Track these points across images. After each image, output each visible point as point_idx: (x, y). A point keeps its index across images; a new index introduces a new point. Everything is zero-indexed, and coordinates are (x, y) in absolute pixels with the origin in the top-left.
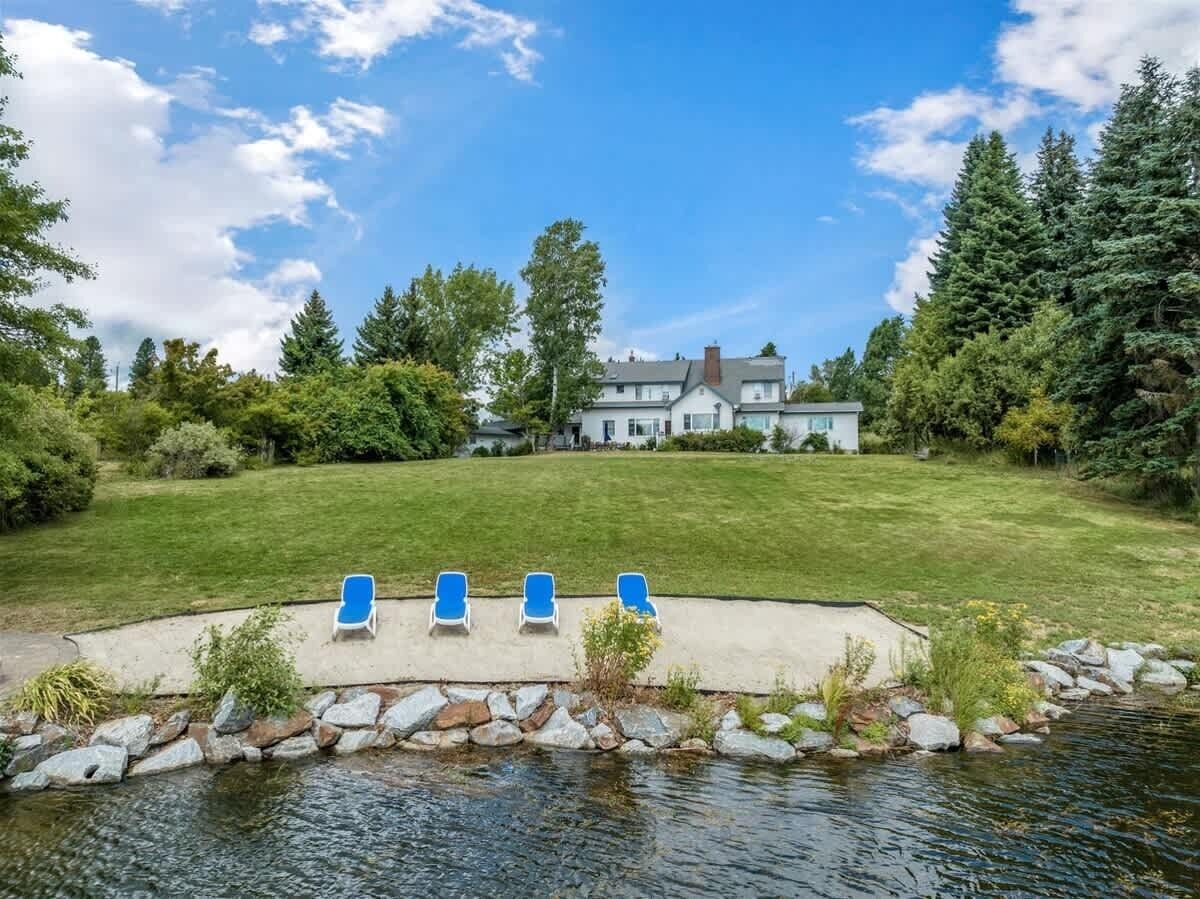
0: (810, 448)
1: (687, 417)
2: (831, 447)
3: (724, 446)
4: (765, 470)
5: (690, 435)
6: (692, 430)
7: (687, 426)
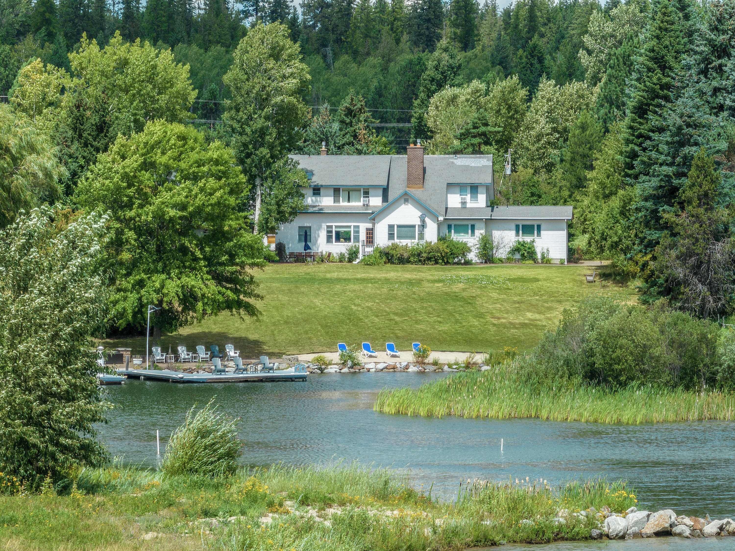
0: (518, 256)
1: (391, 227)
2: (539, 256)
3: (429, 259)
4: (464, 294)
5: (395, 247)
6: (396, 241)
7: (391, 236)
